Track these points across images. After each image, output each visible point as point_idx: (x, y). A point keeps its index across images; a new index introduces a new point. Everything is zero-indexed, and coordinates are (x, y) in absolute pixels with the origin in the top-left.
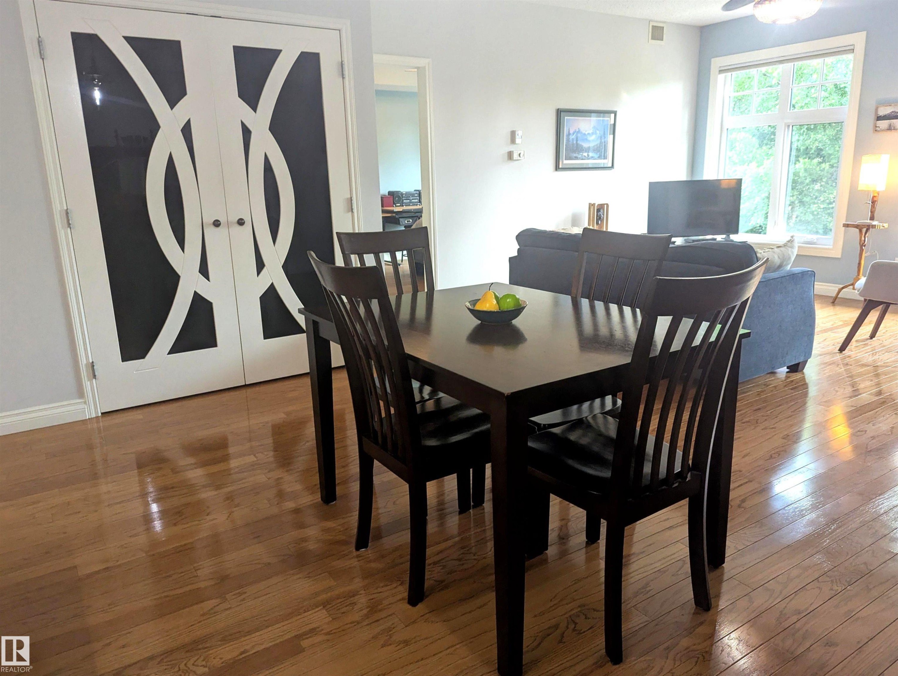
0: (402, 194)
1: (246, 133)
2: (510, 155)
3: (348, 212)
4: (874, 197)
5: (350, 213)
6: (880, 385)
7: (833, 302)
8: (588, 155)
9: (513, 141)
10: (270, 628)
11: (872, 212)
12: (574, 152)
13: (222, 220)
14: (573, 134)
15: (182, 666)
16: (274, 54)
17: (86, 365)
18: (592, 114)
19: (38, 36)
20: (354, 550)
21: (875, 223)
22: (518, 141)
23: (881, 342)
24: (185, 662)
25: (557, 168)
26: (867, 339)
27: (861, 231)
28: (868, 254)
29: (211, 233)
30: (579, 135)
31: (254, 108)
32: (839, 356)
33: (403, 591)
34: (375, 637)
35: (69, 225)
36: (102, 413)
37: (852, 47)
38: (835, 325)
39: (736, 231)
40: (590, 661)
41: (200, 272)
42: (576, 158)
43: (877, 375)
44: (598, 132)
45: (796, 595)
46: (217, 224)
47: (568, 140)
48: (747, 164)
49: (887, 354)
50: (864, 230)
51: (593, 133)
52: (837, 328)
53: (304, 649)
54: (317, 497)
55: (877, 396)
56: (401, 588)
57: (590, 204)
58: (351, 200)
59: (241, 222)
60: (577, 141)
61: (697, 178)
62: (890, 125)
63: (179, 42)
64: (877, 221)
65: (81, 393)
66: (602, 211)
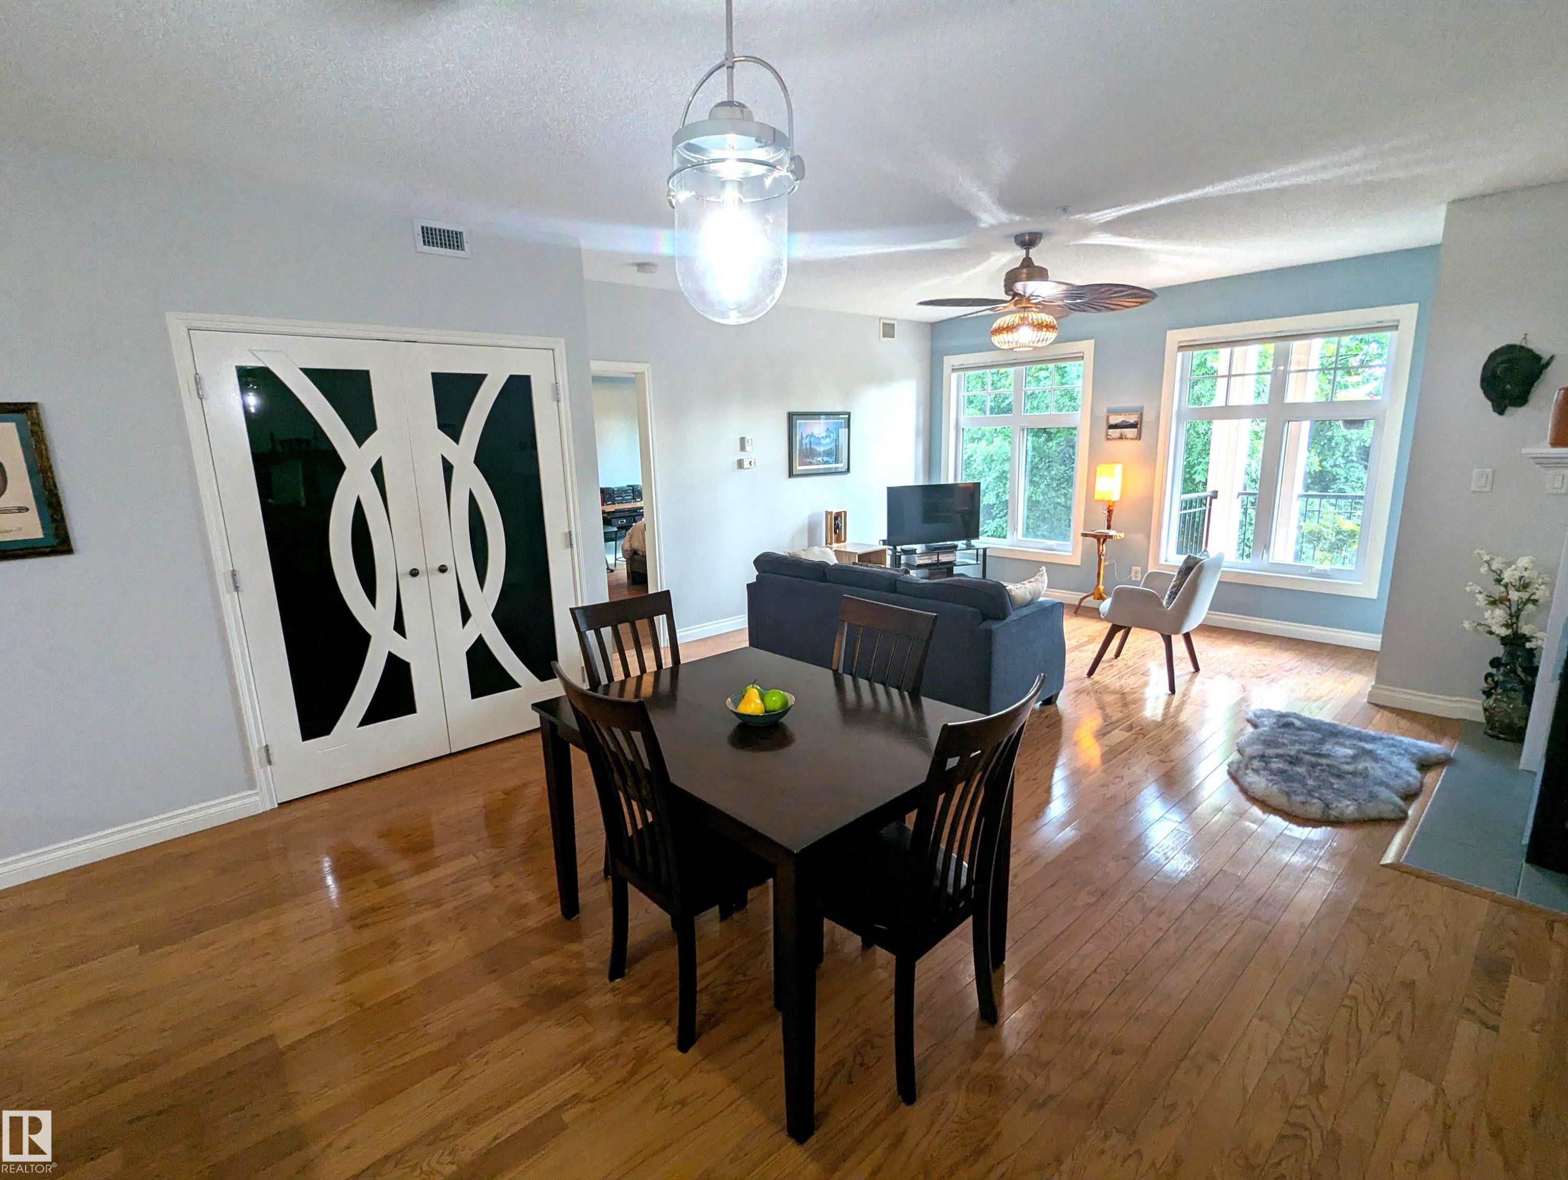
0: (613, 490)
1: (448, 468)
2: (740, 464)
3: (567, 547)
4: (1109, 506)
5: (569, 549)
6: (1131, 717)
7: (1076, 613)
8: (823, 460)
9: (743, 448)
10: (524, 1100)
11: (1109, 521)
12: (807, 457)
13: (421, 567)
14: (807, 437)
15: (425, 1168)
16: (478, 379)
17: (259, 751)
18: (822, 417)
19: (194, 372)
20: (608, 981)
21: (1112, 533)
22: (748, 448)
23: (1126, 662)
24: (428, 1160)
25: (791, 474)
26: (1113, 659)
27: (1099, 541)
28: (1107, 563)
29: (407, 583)
30: (812, 439)
31: (456, 439)
32: (1088, 682)
33: (670, 1034)
34: (646, 1100)
35: (237, 588)
36: (279, 804)
37: (1081, 355)
38: (1081, 642)
39: (976, 536)
40: (882, 1105)
41: (396, 629)
42: (811, 464)
43: (1125, 705)
44: (832, 435)
45: (1077, 995)
46: (414, 573)
47: (801, 444)
48: (976, 441)
49: (1133, 677)
50: (1102, 540)
51: (826, 437)
52: (1082, 645)
53: (567, 1125)
54: (556, 910)
55: (1128, 731)
56: (668, 1029)
57: (826, 512)
58: (570, 535)
59: (443, 569)
60: (810, 445)
61: (935, 482)
62: (1121, 434)
63: (367, 372)
64: (1114, 530)
65: (251, 783)
66: (839, 519)
